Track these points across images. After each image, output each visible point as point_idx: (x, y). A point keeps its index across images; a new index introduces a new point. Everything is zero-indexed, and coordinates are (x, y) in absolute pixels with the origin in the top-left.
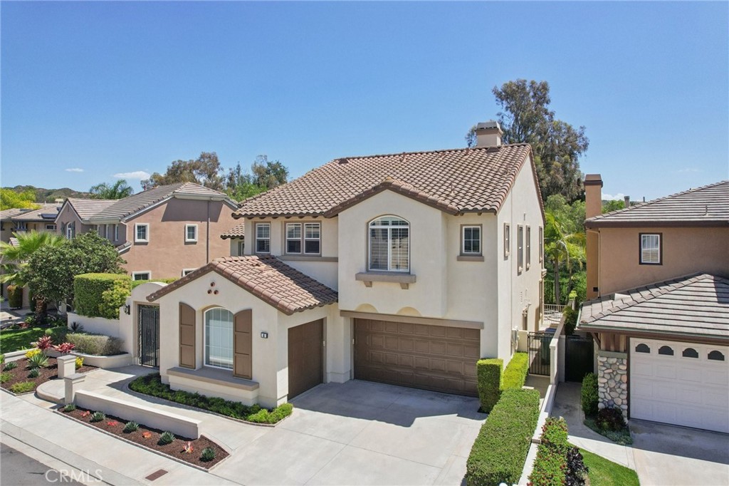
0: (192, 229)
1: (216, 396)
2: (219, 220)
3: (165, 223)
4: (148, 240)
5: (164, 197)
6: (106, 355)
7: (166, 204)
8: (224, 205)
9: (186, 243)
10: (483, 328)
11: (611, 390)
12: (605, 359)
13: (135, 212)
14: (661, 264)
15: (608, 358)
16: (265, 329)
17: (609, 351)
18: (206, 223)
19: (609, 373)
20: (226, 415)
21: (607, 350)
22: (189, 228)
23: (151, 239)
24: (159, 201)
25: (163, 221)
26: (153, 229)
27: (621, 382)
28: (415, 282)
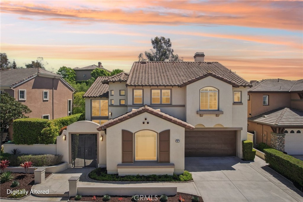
0: (46, 93)
1: (151, 174)
2: (57, 89)
3: (34, 90)
4: (25, 99)
5: (34, 75)
6: (54, 165)
7: (34, 79)
8: (59, 81)
9: (44, 101)
10: (242, 130)
11: (281, 146)
12: (278, 137)
13: (19, 83)
14: (268, 105)
15: (279, 136)
16: (177, 138)
17: (280, 133)
18: (52, 90)
19: (280, 141)
20: (169, 181)
21: (279, 133)
22: (45, 92)
23: (27, 99)
24: (31, 77)
25: (32, 88)
26: (28, 93)
27: (283, 143)
28: (223, 114)
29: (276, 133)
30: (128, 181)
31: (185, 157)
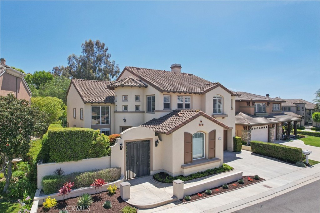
2: (20, 92)
3: (3, 91)
7: (3, 76)
8: (21, 82)
16: (220, 136)
18: (16, 93)
21: (248, 130)
27: (250, 137)
28: (228, 116)
29: (246, 130)
30: (198, 178)
31: (224, 150)
